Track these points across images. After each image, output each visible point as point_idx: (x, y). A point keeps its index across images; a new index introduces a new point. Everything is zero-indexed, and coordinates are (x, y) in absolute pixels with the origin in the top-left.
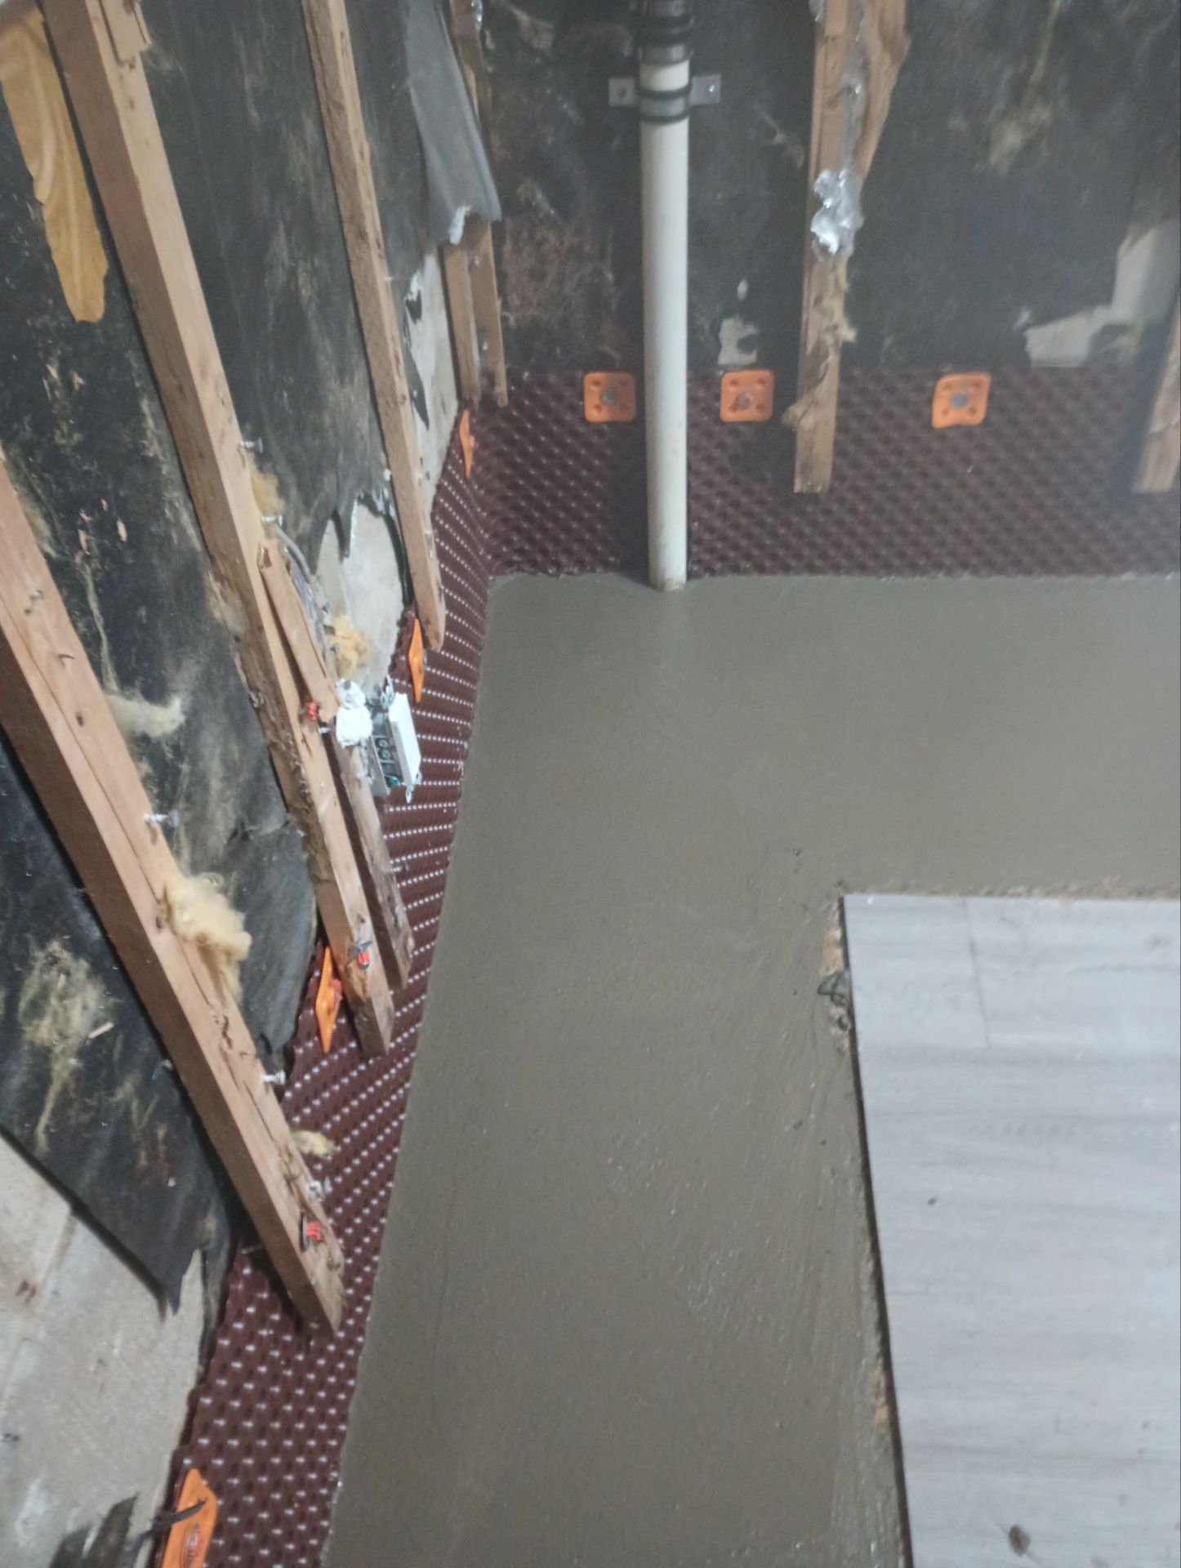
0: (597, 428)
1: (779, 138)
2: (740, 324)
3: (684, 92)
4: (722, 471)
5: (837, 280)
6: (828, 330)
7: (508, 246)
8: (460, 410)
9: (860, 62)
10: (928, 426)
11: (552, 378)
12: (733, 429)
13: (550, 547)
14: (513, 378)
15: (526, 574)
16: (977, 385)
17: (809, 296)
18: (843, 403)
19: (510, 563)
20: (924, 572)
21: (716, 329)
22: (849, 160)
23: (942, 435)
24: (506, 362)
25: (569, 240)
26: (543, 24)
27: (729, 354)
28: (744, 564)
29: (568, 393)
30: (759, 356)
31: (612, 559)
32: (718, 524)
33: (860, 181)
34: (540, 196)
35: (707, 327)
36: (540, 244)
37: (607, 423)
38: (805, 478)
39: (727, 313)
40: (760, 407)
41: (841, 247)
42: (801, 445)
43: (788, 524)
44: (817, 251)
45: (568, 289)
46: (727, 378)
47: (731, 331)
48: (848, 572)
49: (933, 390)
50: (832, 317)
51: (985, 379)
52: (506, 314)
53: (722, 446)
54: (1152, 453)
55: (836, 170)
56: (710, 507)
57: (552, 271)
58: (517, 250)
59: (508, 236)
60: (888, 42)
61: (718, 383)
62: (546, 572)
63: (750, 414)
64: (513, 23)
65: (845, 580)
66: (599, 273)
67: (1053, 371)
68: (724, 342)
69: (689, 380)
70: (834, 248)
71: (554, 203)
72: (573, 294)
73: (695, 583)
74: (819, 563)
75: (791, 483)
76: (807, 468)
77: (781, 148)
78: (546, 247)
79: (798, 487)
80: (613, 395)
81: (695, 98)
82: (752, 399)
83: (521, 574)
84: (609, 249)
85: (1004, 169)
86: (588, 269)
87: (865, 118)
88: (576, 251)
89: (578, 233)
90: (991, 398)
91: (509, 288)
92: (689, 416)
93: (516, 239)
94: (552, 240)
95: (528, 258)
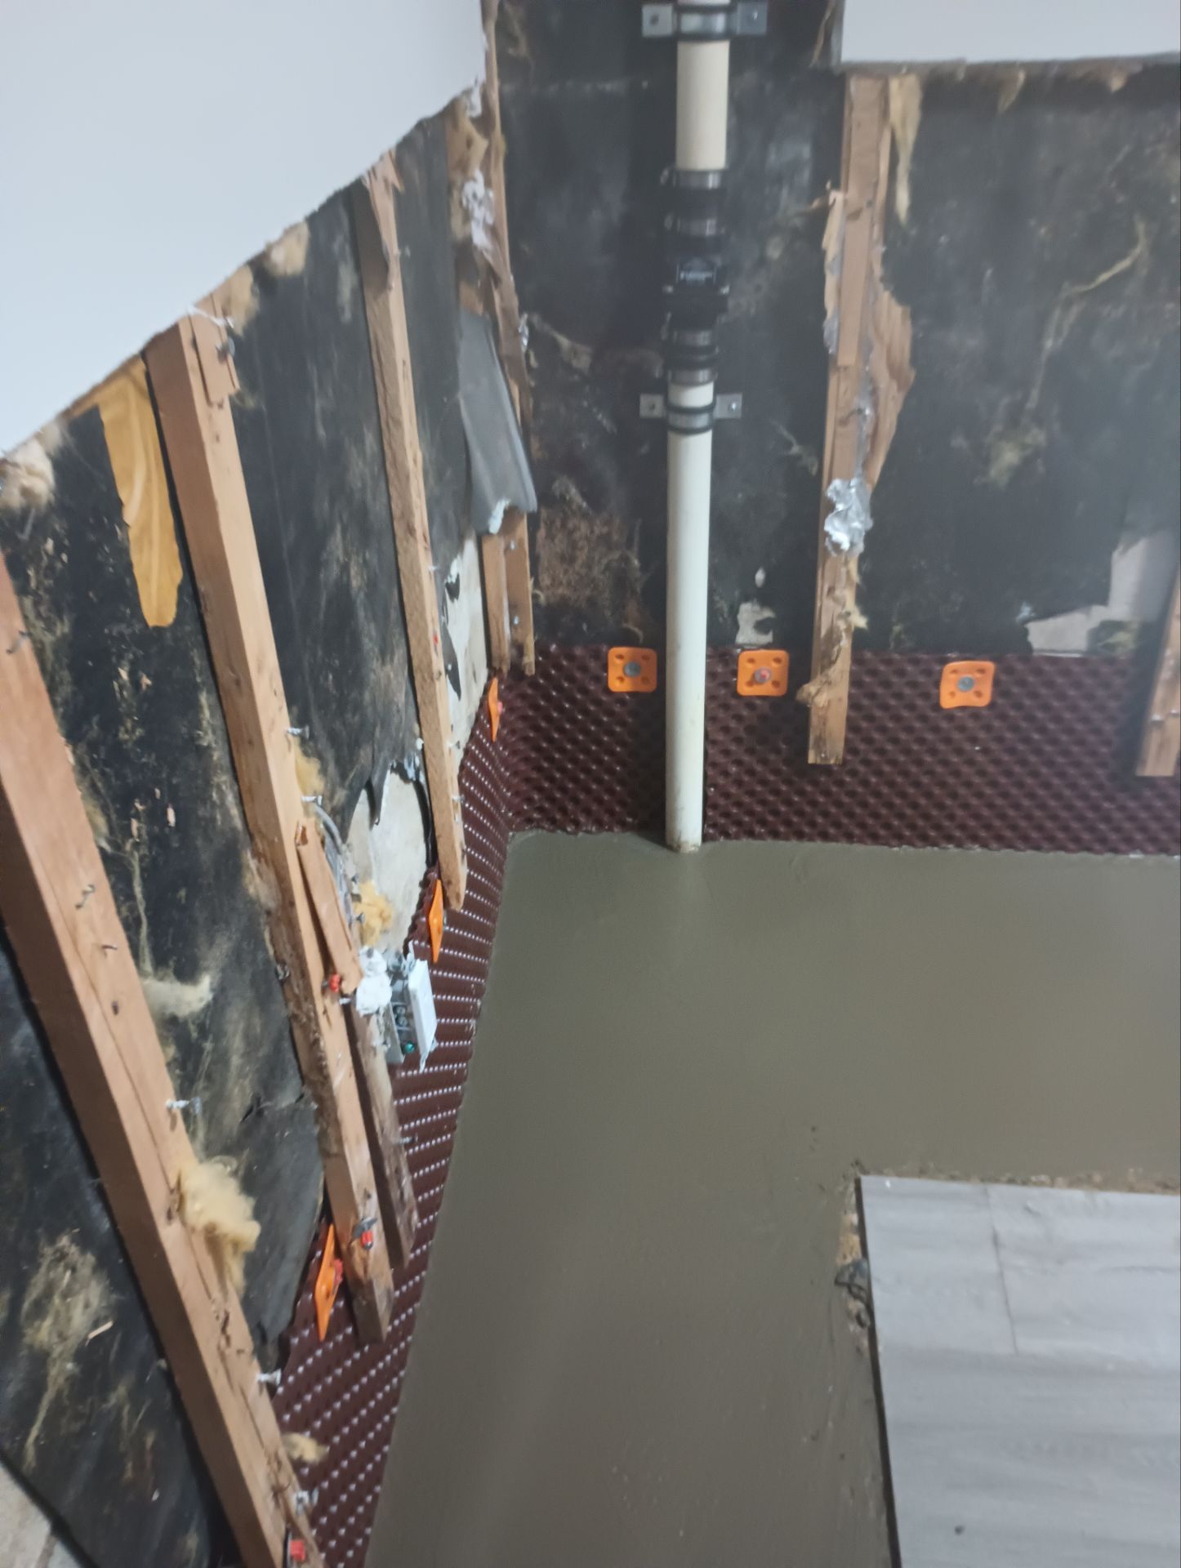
0: (619, 698)
1: (796, 449)
2: (757, 608)
3: (709, 409)
4: (738, 740)
5: (848, 573)
6: (840, 616)
7: (542, 533)
8: (490, 678)
9: (870, 388)
10: (937, 707)
11: (578, 651)
12: (749, 702)
13: (570, 806)
14: (540, 649)
15: (545, 832)
16: (982, 671)
17: (823, 586)
18: (855, 682)
19: (529, 821)
20: (934, 844)
21: (734, 611)
22: (860, 471)
23: (950, 716)
24: (535, 635)
25: (599, 529)
26: (581, 348)
27: (746, 634)
28: (758, 829)
29: (593, 665)
30: (774, 636)
31: (630, 820)
32: (733, 790)
33: (869, 489)
34: (573, 491)
35: (726, 609)
36: (571, 533)
37: (629, 693)
38: (819, 751)
39: (746, 598)
40: (776, 684)
41: (852, 544)
42: (814, 720)
43: (801, 793)
44: (830, 548)
45: (596, 571)
46: (744, 657)
47: (748, 614)
48: (861, 841)
49: (940, 673)
50: (844, 606)
51: (990, 666)
52: (538, 592)
53: (739, 718)
54: (1153, 740)
55: (847, 478)
56: (726, 774)
57: (582, 556)
58: (550, 537)
59: (542, 525)
60: (895, 372)
61: (735, 660)
62: (564, 830)
63: (767, 689)
64: (556, 346)
65: (858, 848)
66: (626, 560)
67: (1054, 661)
68: (741, 623)
69: (708, 657)
70: (846, 546)
71: (584, 496)
72: (601, 577)
73: (710, 845)
74: (832, 831)
75: (804, 754)
76: (820, 741)
77: (798, 458)
78: (577, 535)
79: (812, 758)
80: (635, 668)
81: (719, 413)
82: (768, 675)
83: (540, 831)
84: (637, 539)
85: (1003, 481)
86: (616, 555)
87: (874, 435)
88: (605, 539)
89: (608, 523)
90: (996, 683)
91: (540, 569)
92: (707, 689)
93: (550, 525)
94: (584, 527)
95: (560, 544)
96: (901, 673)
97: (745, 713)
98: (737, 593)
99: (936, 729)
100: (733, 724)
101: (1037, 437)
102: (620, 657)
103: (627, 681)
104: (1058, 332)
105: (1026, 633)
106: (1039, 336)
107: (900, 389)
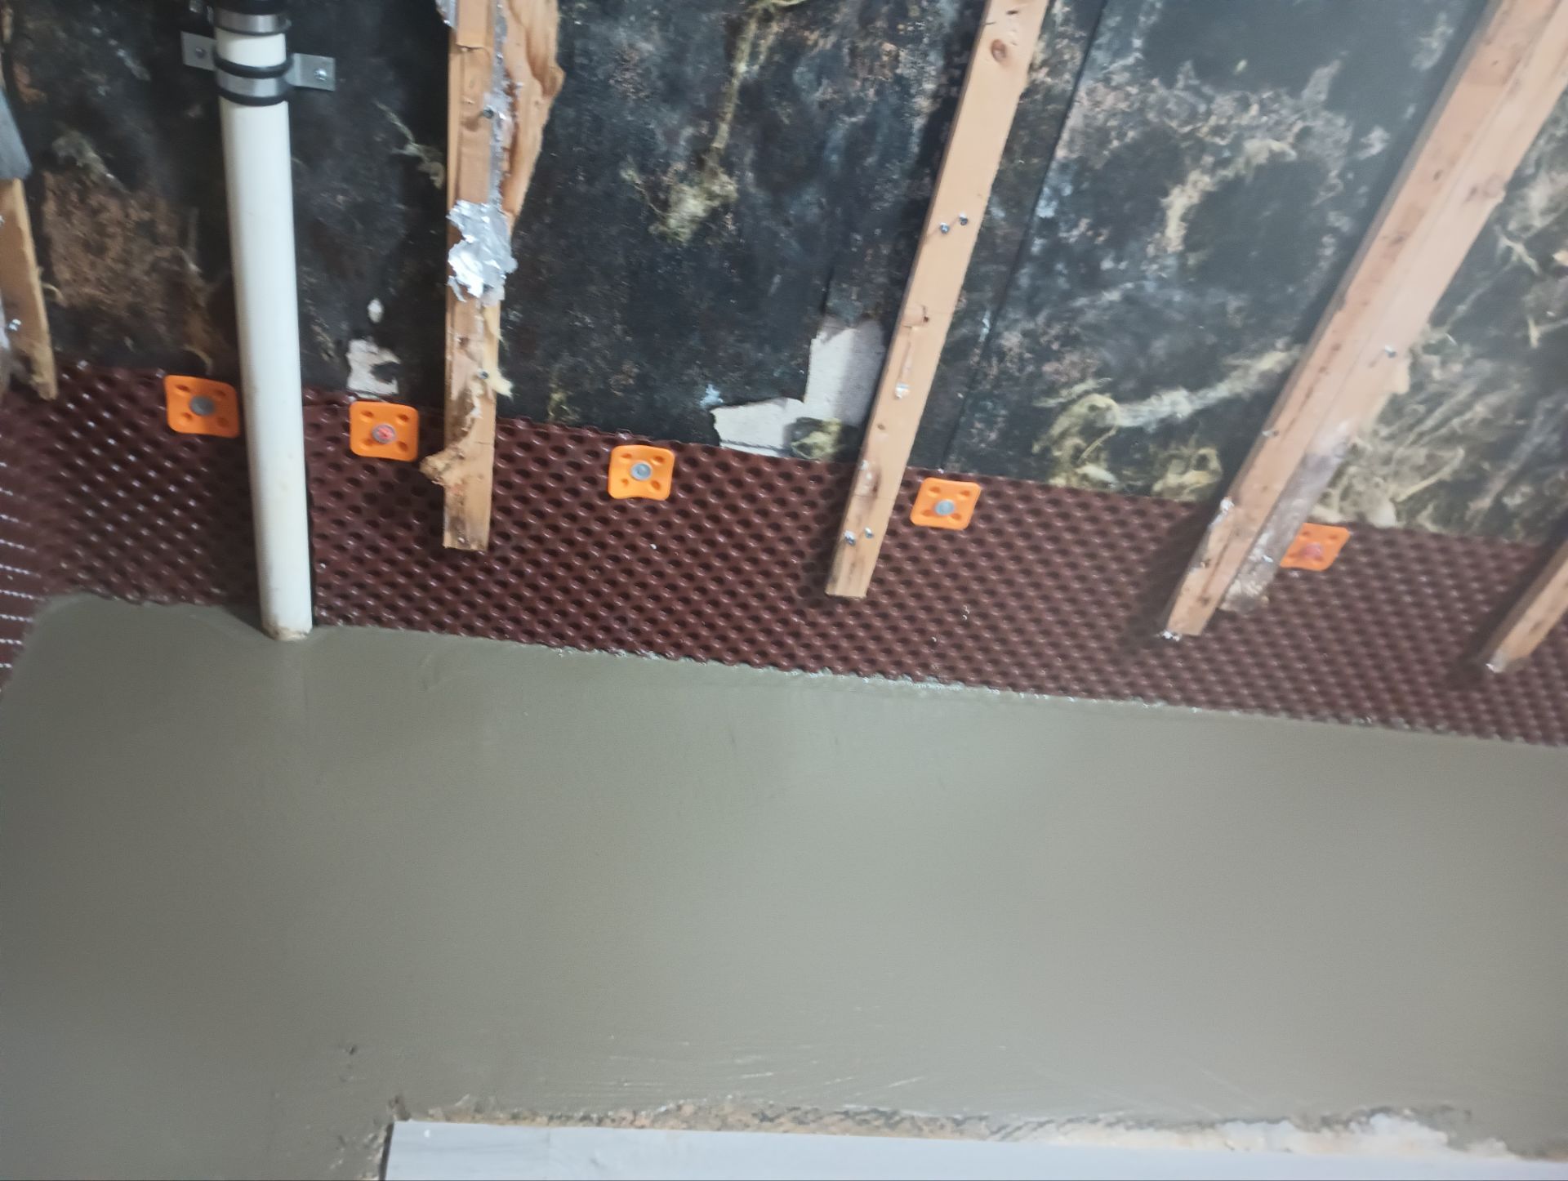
0: (186, 440)
1: (412, 149)
2: (374, 349)
3: (277, 72)
4: (356, 510)
5: (485, 323)
6: (476, 378)
7: (50, 207)
9: (505, 83)
10: (606, 496)
11: (120, 375)
12: (368, 465)
13: (130, 568)
14: (63, 364)
15: (96, 597)
16: (660, 459)
17: (453, 336)
18: (501, 452)
19: (74, 582)
20: (603, 647)
21: (343, 349)
22: (496, 195)
23: (621, 507)
24: (53, 343)
25: (137, 214)
27: (361, 379)
28: (386, 615)
29: (142, 393)
30: (400, 386)
31: (216, 591)
32: (351, 569)
33: (509, 222)
34: (91, 154)
35: (329, 343)
36: (95, 212)
37: (200, 436)
38: (456, 533)
39: (359, 335)
40: (403, 446)
41: (486, 288)
42: (450, 496)
43: (440, 578)
44: (457, 290)
45: (137, 270)
46: (356, 409)
47: (363, 356)
48: (514, 638)
49: (609, 455)
50: (480, 366)
51: (670, 455)
52: (51, 287)
53: (355, 482)
54: (844, 560)
55: (476, 201)
56: (342, 549)
57: (115, 247)
58: (64, 213)
59: (50, 195)
60: (538, 72)
61: (345, 410)
62: (124, 597)
63: (392, 451)
65: (509, 645)
66: (180, 261)
67: (742, 456)
68: (353, 365)
69: (306, 403)
70: (476, 290)
71: (109, 164)
72: (146, 278)
73: (323, 631)
74: (479, 624)
75: (439, 534)
76: (458, 523)
77: (417, 160)
78: (104, 217)
79: (448, 541)
80: (206, 405)
81: (296, 78)
82: (390, 434)
83: (89, 597)
84: (193, 235)
85: (685, 234)
86: (165, 252)
87: (513, 150)
88: (147, 229)
89: (149, 206)
90: (676, 473)
91: (54, 257)
92: (308, 445)
93: (62, 197)
94: (114, 209)
95: (80, 226)
96: (561, 451)
97: (363, 477)
98: (344, 326)
99: (605, 521)
100: (346, 489)
101: (726, 186)
102: (184, 388)
103: (197, 419)
104: (754, 56)
105: (712, 419)
106: (730, 55)
107: (545, 92)
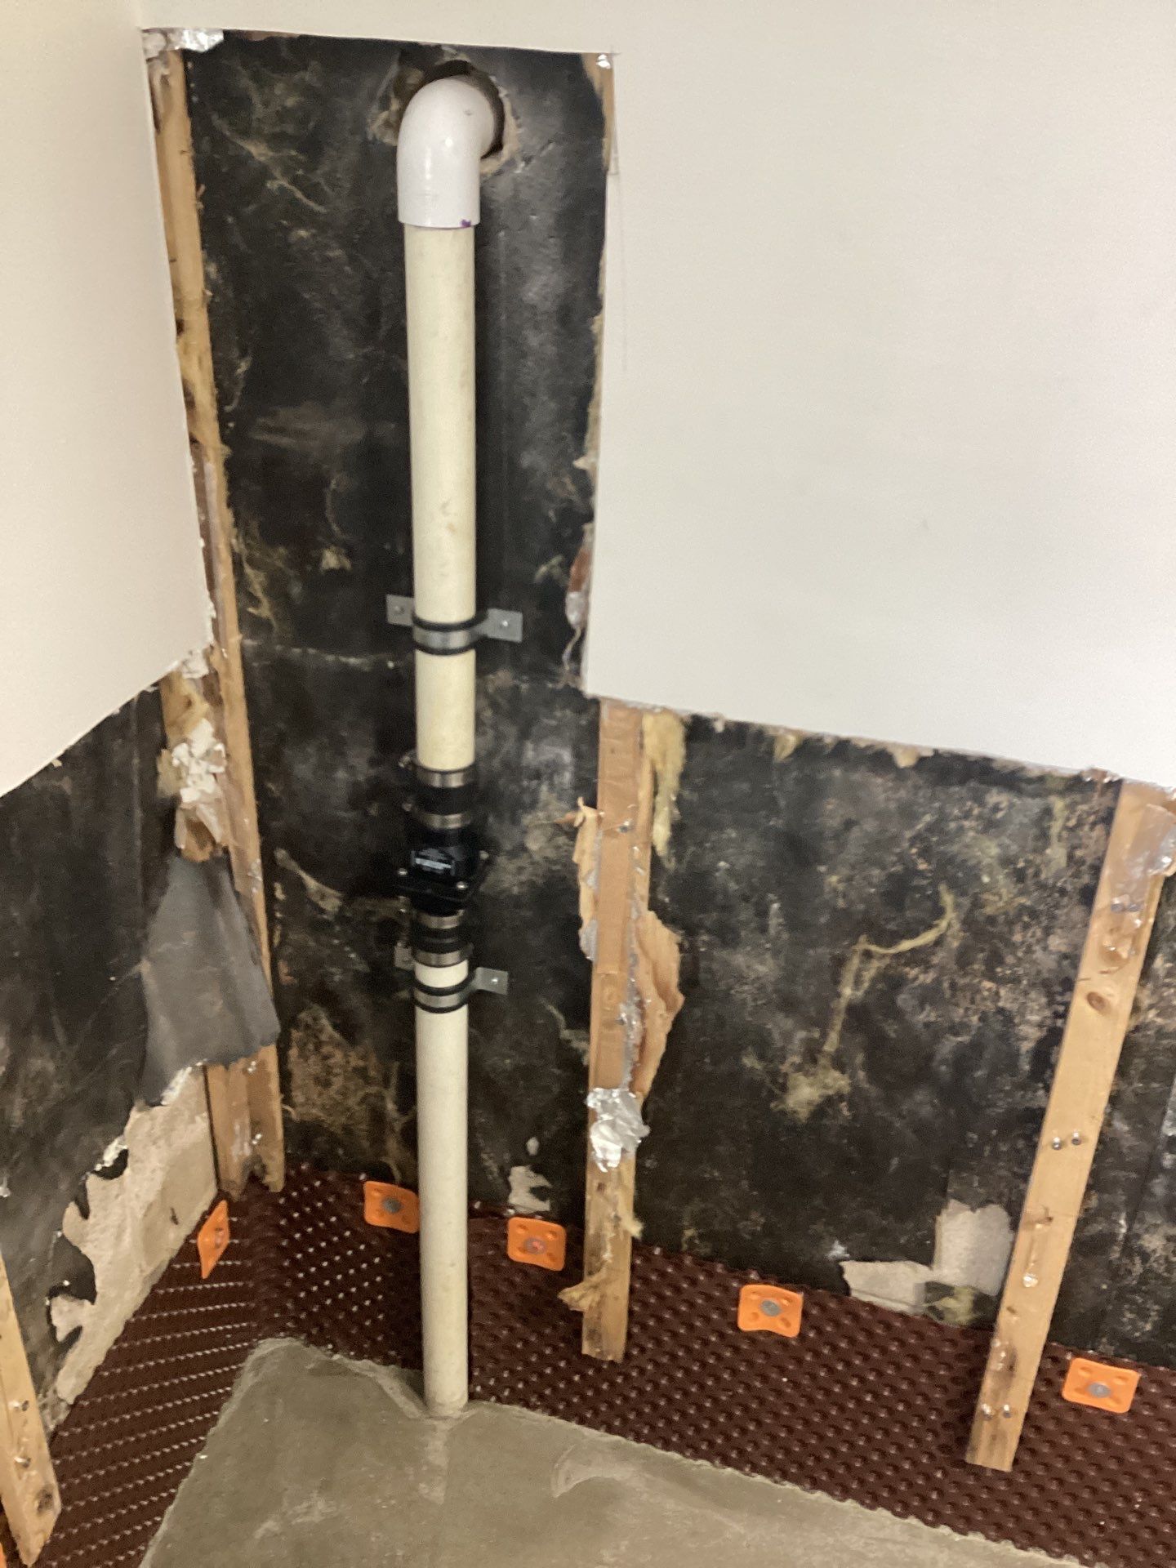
0: (376, 1231)
1: (565, 1033)
2: (531, 1174)
3: (461, 988)
6: (611, 1219)
7: (293, 1052)
10: (735, 1326)
11: (332, 1177)
13: (327, 1324)
15: (300, 1344)
16: (789, 1300)
19: (283, 1329)
20: (737, 1467)
21: (505, 1174)
22: (625, 1083)
23: (751, 1337)
24: (284, 1152)
26: (329, 891)
27: (520, 1197)
28: (534, 1400)
29: (348, 1193)
30: (552, 1206)
31: (392, 1353)
32: (504, 1355)
33: (637, 1099)
34: (325, 1021)
37: (387, 1229)
38: (594, 1345)
39: (519, 1162)
40: (552, 1256)
43: (582, 1374)
45: (352, 1102)
46: (514, 1222)
47: (522, 1177)
48: (650, 1442)
50: (617, 1208)
51: (798, 1297)
52: (288, 1108)
56: (496, 1338)
58: (303, 1055)
59: (294, 1044)
62: (321, 1347)
63: (542, 1260)
64: (302, 886)
65: (648, 1449)
66: (382, 1098)
67: (873, 1308)
68: (515, 1186)
71: (335, 1027)
72: (357, 1107)
73: (477, 1405)
74: (618, 1424)
75: (579, 1341)
76: (595, 1335)
77: (568, 1041)
78: (332, 1061)
79: (586, 1349)
80: (393, 1205)
81: (475, 990)
82: (542, 1246)
83: (295, 1342)
84: (394, 1081)
85: (803, 1114)
86: (373, 1090)
87: (642, 1046)
88: (361, 1072)
89: (363, 1058)
90: (805, 1314)
91: (293, 1085)
93: (302, 1048)
94: (338, 1057)
96: (693, 1281)
97: (517, 1279)
98: (507, 1157)
100: (503, 1288)
101: (838, 1081)
102: (379, 1191)
103: (385, 1215)
104: (857, 982)
105: (841, 1271)
106: (836, 981)
107: (668, 1009)
